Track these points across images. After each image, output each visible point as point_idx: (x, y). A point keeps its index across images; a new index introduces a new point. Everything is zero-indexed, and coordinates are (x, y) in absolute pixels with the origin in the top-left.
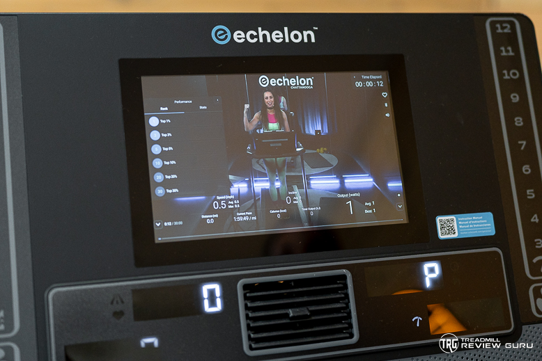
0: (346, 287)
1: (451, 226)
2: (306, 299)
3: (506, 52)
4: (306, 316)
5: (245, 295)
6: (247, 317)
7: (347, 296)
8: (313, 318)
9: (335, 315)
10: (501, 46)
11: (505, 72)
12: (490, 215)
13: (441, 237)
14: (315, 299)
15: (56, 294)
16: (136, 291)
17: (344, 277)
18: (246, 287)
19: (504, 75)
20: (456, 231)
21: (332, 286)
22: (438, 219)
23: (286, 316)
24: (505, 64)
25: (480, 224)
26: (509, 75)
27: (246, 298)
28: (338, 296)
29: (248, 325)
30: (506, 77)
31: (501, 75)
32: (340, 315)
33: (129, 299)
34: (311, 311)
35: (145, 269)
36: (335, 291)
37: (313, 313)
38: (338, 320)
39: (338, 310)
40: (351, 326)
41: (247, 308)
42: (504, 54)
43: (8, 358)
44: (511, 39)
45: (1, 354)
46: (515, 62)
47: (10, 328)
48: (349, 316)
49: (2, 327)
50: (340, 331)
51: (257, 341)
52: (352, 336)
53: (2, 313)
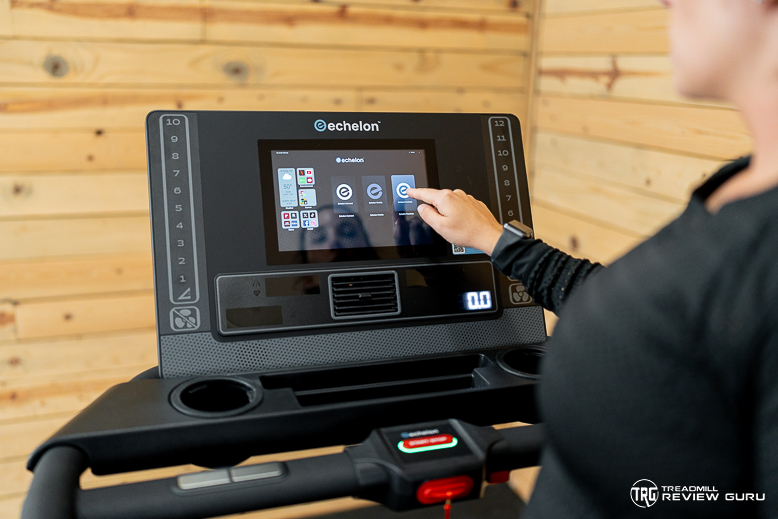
0: (394, 281)
2: (369, 287)
3: (501, 139)
4: (369, 298)
5: (332, 284)
6: (334, 297)
7: (394, 287)
8: (373, 299)
9: (387, 298)
10: (498, 134)
11: (500, 151)
13: (454, 253)
14: (375, 287)
15: (221, 279)
16: (268, 280)
17: (393, 275)
18: (333, 279)
19: (499, 153)
20: (464, 250)
21: (385, 280)
23: (357, 297)
24: (500, 146)
26: (502, 153)
27: (333, 286)
28: (389, 286)
29: (334, 302)
30: (500, 155)
31: (496, 153)
32: (390, 298)
33: (263, 284)
34: (372, 295)
35: (273, 267)
36: (387, 283)
37: (374, 296)
38: (389, 301)
39: (389, 295)
40: (396, 304)
41: (333, 292)
42: (499, 140)
43: (193, 315)
44: (504, 131)
45: (189, 313)
46: (506, 145)
47: (194, 298)
48: (396, 299)
49: (189, 297)
50: (390, 307)
51: (339, 311)
52: (397, 310)
53: (189, 290)
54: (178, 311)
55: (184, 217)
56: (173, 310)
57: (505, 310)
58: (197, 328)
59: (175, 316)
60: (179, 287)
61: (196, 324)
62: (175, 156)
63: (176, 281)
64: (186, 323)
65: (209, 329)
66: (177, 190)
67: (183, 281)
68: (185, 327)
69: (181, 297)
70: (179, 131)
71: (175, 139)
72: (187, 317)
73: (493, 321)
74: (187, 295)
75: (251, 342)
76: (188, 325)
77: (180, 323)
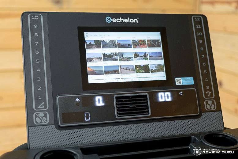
0: (147, 99)
1: (180, 81)
2: (135, 102)
3: (198, 27)
4: (135, 107)
5: (116, 100)
6: (117, 107)
7: (147, 101)
8: (137, 108)
9: (144, 107)
10: (197, 25)
11: (198, 33)
12: (192, 78)
13: (177, 84)
14: (138, 102)
15: (59, 97)
17: (146, 96)
18: (116, 98)
19: (197, 34)
20: (182, 83)
21: (143, 98)
22: (176, 79)
23: (129, 107)
24: (197, 30)
25: (189, 81)
26: (199, 34)
27: (116, 101)
28: (144, 101)
29: (117, 109)
30: (198, 35)
31: (196, 34)
32: (145, 107)
34: (136, 106)
35: (86, 91)
36: (144, 100)
37: (137, 106)
38: (145, 109)
39: (144, 106)
40: (148, 111)
41: (117, 104)
42: (197, 27)
43: (45, 116)
44: (200, 23)
45: (43, 115)
46: (201, 30)
47: (46, 107)
48: (148, 108)
49: (43, 107)
50: (145, 112)
51: (119, 114)
52: (149, 114)
53: (43, 103)
54: (38, 114)
55: (40, 66)
56: (35, 113)
57: (203, 113)
58: (47, 123)
59: (36, 117)
60: (38, 102)
61: (47, 121)
62: (36, 35)
63: (37, 99)
64: (42, 120)
65: (54, 123)
66: (37, 52)
67: (40, 98)
68: (42, 122)
69: (39, 107)
70: (38, 22)
71: (36, 26)
72: (42, 117)
73: (197, 119)
74: (42, 106)
75: (75, 130)
76: (43, 122)
77: (38, 120)
